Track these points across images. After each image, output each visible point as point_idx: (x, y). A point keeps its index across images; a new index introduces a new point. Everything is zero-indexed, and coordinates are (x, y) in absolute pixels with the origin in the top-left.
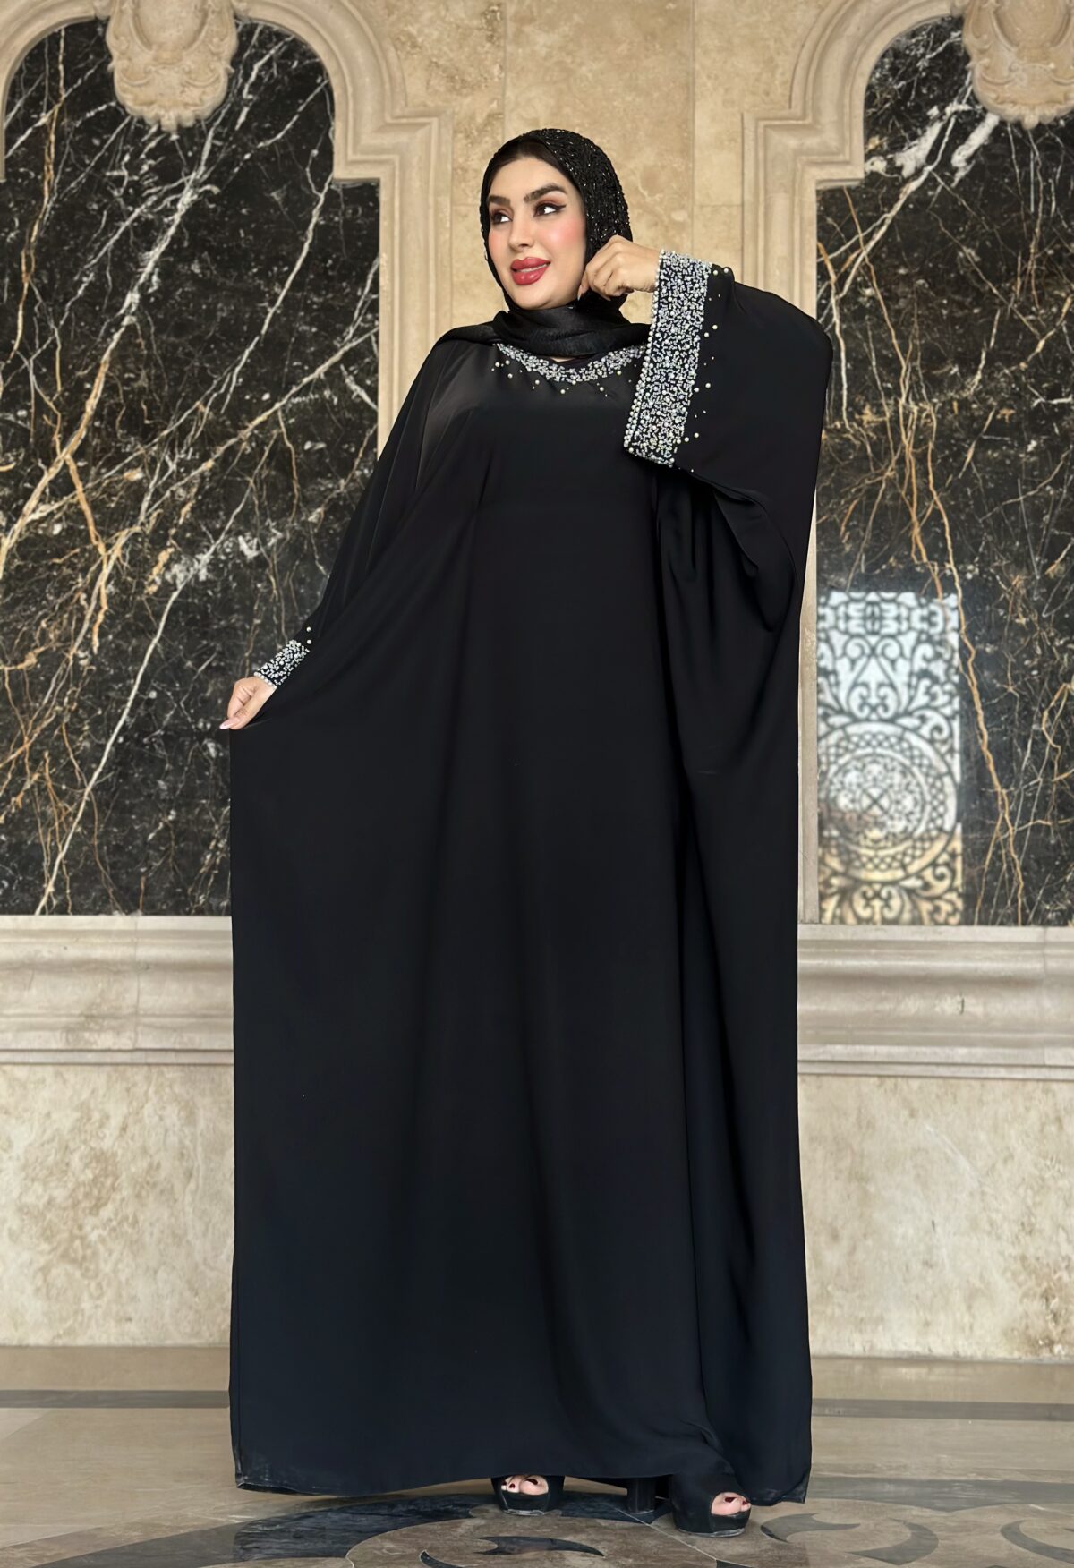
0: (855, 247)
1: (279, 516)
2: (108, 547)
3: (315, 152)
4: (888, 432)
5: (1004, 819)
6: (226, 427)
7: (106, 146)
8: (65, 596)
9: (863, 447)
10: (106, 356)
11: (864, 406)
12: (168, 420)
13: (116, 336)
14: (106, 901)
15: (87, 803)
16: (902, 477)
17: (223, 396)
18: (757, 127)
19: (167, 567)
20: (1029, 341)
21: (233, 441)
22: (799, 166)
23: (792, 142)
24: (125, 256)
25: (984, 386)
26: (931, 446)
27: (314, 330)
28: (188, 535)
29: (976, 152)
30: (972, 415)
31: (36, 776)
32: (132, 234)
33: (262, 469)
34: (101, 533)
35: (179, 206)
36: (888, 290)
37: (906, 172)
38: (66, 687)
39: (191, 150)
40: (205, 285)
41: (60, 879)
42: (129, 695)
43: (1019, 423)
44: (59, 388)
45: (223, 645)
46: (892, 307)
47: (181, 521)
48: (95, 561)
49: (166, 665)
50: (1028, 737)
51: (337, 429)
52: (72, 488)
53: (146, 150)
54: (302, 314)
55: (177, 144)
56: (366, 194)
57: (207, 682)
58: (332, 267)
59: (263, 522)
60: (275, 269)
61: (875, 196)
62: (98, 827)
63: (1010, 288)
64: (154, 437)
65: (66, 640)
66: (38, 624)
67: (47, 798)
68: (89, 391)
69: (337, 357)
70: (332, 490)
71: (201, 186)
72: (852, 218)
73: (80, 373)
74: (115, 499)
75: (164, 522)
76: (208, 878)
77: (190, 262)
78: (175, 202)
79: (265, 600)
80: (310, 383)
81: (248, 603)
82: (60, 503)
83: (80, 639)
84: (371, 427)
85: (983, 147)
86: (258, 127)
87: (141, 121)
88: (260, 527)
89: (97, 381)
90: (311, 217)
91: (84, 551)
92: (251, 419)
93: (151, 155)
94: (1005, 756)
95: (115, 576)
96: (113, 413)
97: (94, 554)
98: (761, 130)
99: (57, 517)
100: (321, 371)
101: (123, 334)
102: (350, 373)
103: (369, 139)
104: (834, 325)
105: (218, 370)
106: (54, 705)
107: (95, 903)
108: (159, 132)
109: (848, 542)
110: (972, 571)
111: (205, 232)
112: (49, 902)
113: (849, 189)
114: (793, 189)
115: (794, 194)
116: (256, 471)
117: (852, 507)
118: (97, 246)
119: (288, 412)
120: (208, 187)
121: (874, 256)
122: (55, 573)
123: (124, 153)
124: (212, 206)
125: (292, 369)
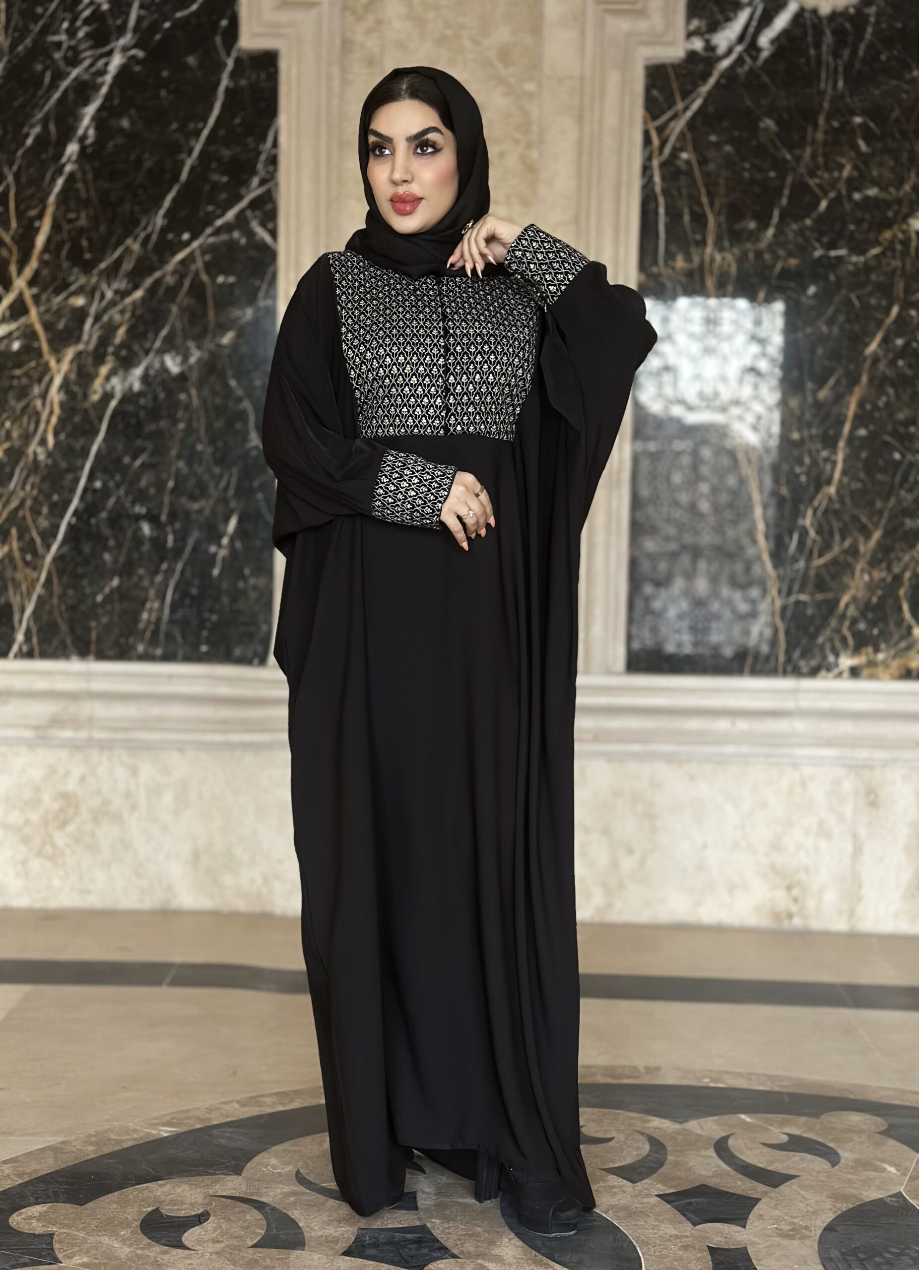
0: (675, 116)
1: (199, 338)
2: (59, 361)
3: (224, 23)
4: (695, 277)
5: (773, 595)
6: (153, 261)
7: (48, 14)
8: (25, 402)
10: (52, 199)
11: (678, 255)
12: (105, 254)
13: (60, 182)
14: (65, 649)
15: (48, 571)
17: (150, 235)
18: (596, 10)
19: (108, 378)
20: (814, 201)
21: (158, 274)
22: (631, 47)
23: (624, 25)
24: (66, 111)
25: (776, 238)
26: (730, 288)
27: (225, 179)
28: (124, 353)
29: (779, 34)
30: (765, 263)
31: (6, 549)
32: (71, 92)
33: (183, 298)
34: (53, 350)
35: (110, 68)
36: (702, 155)
37: (721, 50)
38: (27, 477)
39: (119, 19)
40: (134, 139)
41: (28, 630)
42: (78, 485)
43: (803, 271)
44: (14, 224)
45: (154, 445)
46: (704, 170)
47: (118, 340)
48: (48, 373)
49: (108, 460)
50: (795, 530)
51: (245, 265)
52: (28, 311)
53: (82, 18)
54: (215, 165)
55: (108, 13)
56: (267, 63)
57: (142, 476)
58: (240, 125)
59: (185, 343)
60: (191, 126)
61: (693, 71)
62: (57, 588)
63: (802, 155)
64: (93, 269)
65: (27, 438)
66: (3, 424)
67: (16, 566)
68: (38, 230)
69: (244, 203)
70: (240, 317)
71: (129, 51)
72: (674, 90)
73: (33, 213)
74: (63, 321)
75: (104, 342)
76: (145, 631)
77: (120, 116)
78: (107, 64)
79: (187, 407)
80: (222, 225)
81: (173, 411)
82: (18, 324)
83: (38, 438)
84: (273, 264)
85: (785, 33)
88: (183, 348)
89: (45, 220)
90: (221, 80)
91: (38, 365)
92: (173, 254)
93: (87, 22)
95: (65, 386)
96: (59, 247)
97: (46, 368)
98: (599, 13)
99: (16, 334)
100: (230, 215)
101: (67, 181)
102: (255, 217)
104: (656, 184)
105: (145, 213)
106: (19, 490)
107: (56, 650)
108: (93, 2)
111: (133, 92)
112: (20, 649)
113: (672, 65)
114: (624, 66)
115: (626, 71)
116: (179, 299)
118: (42, 102)
119: (204, 250)
120: (134, 52)
121: (691, 125)
122: (15, 382)
123: (63, 20)
124: (137, 68)
125: (207, 213)
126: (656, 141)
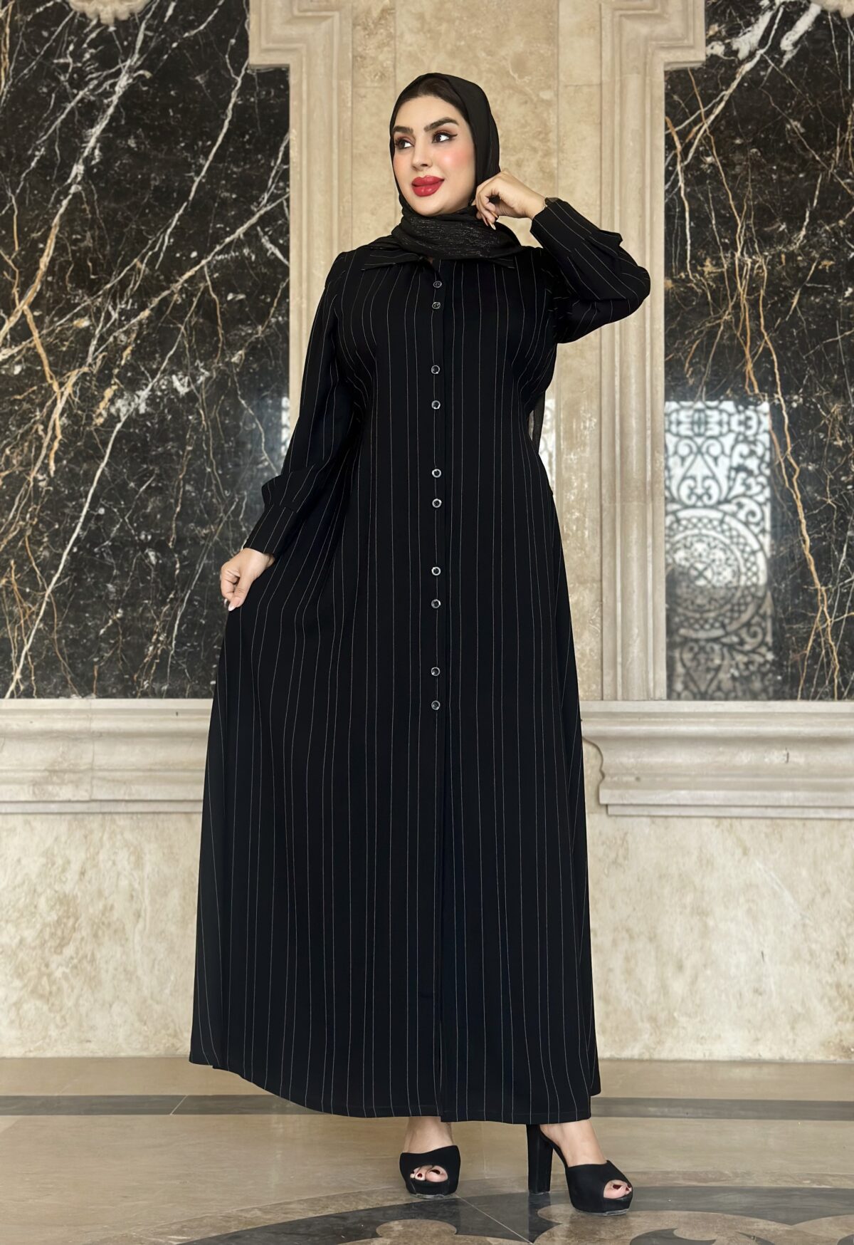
0: (698, 120)
1: (207, 358)
2: (61, 385)
3: (233, 41)
4: (726, 281)
5: (823, 611)
6: (160, 281)
7: (54, 37)
8: (26, 427)
9: (704, 294)
10: (57, 220)
11: (705, 259)
12: (110, 275)
13: (65, 203)
14: (65, 687)
15: (47, 603)
16: (738, 320)
17: (156, 255)
18: (613, 16)
19: (112, 401)
20: (845, 201)
21: (166, 293)
22: (650, 51)
23: (643, 29)
24: (71, 133)
25: (808, 241)
26: (762, 292)
27: (234, 196)
28: (129, 374)
29: (801, 37)
30: (798, 266)
31: (4, 581)
32: (77, 113)
33: (191, 317)
34: (55, 372)
35: (117, 89)
36: (726, 158)
37: (742, 55)
38: (28, 505)
39: (126, 40)
40: (140, 157)
41: (25, 668)
42: (81, 511)
43: (838, 272)
44: (17, 248)
45: (160, 468)
46: (730, 173)
47: (123, 362)
48: (50, 397)
49: (112, 486)
50: (844, 542)
51: (255, 284)
52: (30, 335)
53: (88, 41)
54: (224, 182)
55: (114, 34)
56: (277, 78)
57: (148, 501)
58: (249, 142)
59: (193, 363)
60: (200, 143)
61: (714, 76)
62: (57, 623)
63: (830, 155)
64: (98, 291)
65: (27, 465)
66: (3, 450)
67: (14, 599)
68: (43, 251)
69: (254, 220)
70: (251, 335)
71: (135, 72)
72: (695, 95)
73: (35, 235)
74: (66, 343)
75: (109, 363)
76: (150, 666)
77: (127, 138)
78: (113, 85)
79: (195, 429)
80: (231, 242)
81: (181, 432)
82: (20, 348)
83: (39, 464)
84: (284, 281)
85: (807, 32)
86: (182, 20)
87: (83, 15)
88: (190, 367)
89: (49, 241)
90: (230, 98)
91: (40, 388)
92: (181, 274)
93: (91, 45)
94: (824, 557)
95: (68, 410)
96: (63, 269)
97: (49, 391)
98: (616, 19)
99: (17, 359)
100: (240, 231)
101: (70, 201)
102: (265, 233)
103: (279, 28)
104: (680, 188)
105: (153, 231)
106: (19, 520)
107: (56, 687)
108: (99, 24)
109: (691, 376)
110: (797, 401)
111: (140, 112)
112: (17, 688)
113: (692, 70)
114: (645, 71)
115: (645, 75)
116: (187, 319)
117: (694, 346)
118: (46, 124)
119: (213, 268)
120: (141, 72)
121: (714, 128)
122: (16, 408)
123: (69, 43)
124: (145, 89)
125: (216, 231)
126: (679, 147)
